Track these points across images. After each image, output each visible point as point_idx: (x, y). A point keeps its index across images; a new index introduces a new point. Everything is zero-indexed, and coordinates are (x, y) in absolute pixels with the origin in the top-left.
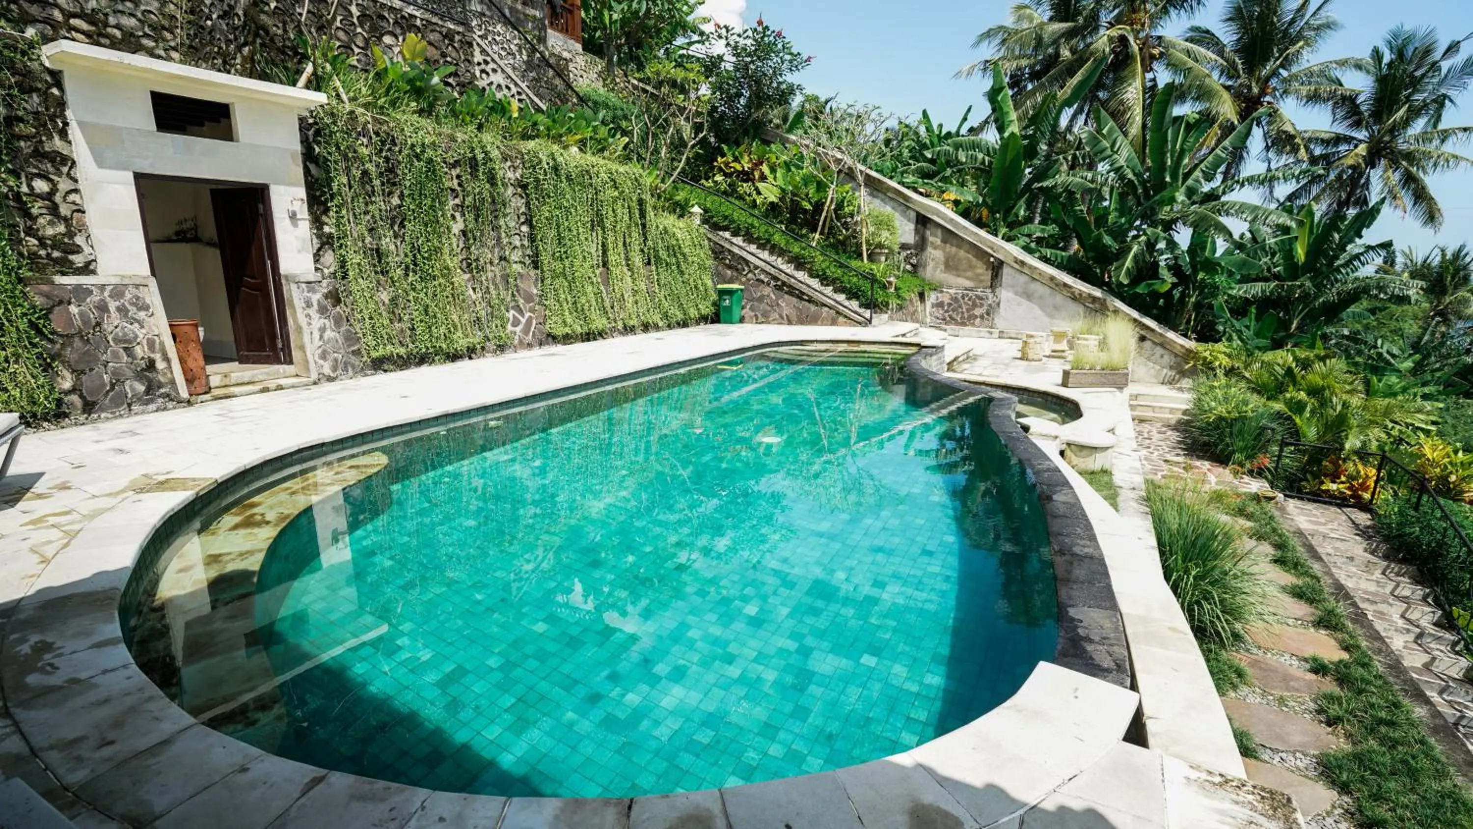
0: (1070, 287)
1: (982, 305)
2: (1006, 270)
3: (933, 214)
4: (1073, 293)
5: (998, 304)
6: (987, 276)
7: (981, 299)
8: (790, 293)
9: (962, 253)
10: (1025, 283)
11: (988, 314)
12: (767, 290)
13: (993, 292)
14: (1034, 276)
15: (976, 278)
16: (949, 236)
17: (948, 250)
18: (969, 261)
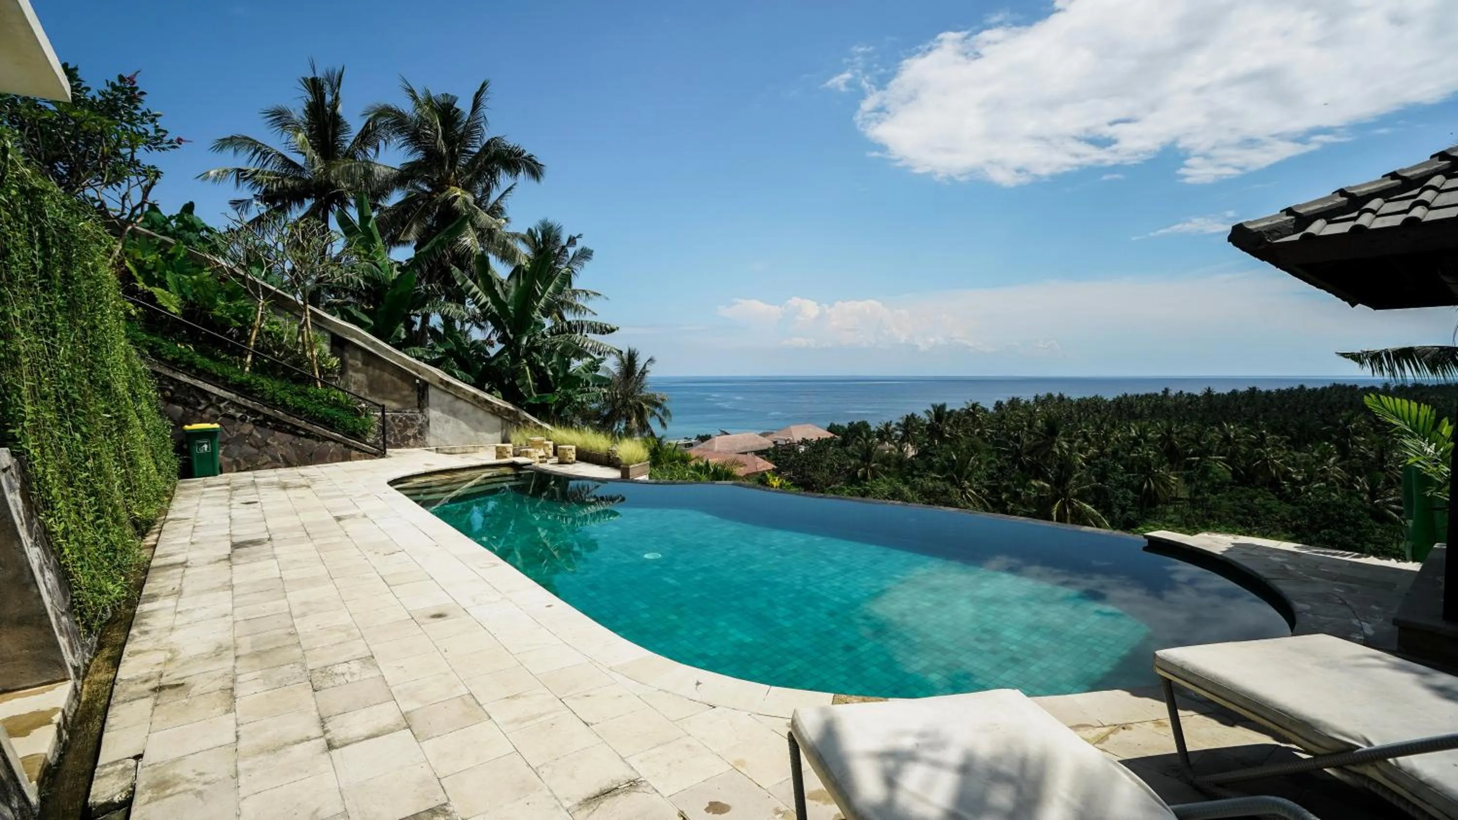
0: (491, 403)
1: (413, 426)
2: (432, 392)
3: (352, 336)
4: (493, 408)
5: (428, 423)
6: (414, 398)
7: (412, 419)
8: (277, 429)
9: (386, 376)
10: (451, 402)
11: (420, 433)
12: (248, 428)
13: (421, 412)
14: (458, 395)
15: (402, 400)
16: (370, 358)
17: (371, 373)
18: (395, 384)
